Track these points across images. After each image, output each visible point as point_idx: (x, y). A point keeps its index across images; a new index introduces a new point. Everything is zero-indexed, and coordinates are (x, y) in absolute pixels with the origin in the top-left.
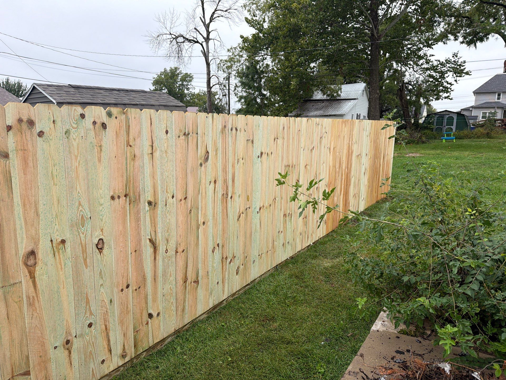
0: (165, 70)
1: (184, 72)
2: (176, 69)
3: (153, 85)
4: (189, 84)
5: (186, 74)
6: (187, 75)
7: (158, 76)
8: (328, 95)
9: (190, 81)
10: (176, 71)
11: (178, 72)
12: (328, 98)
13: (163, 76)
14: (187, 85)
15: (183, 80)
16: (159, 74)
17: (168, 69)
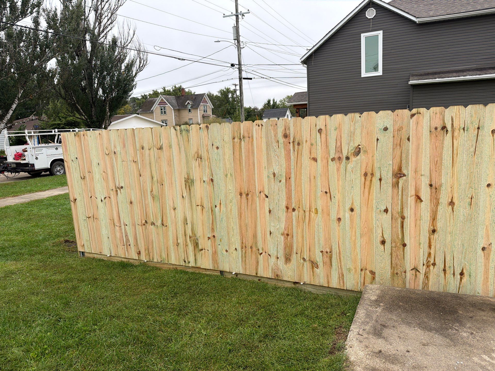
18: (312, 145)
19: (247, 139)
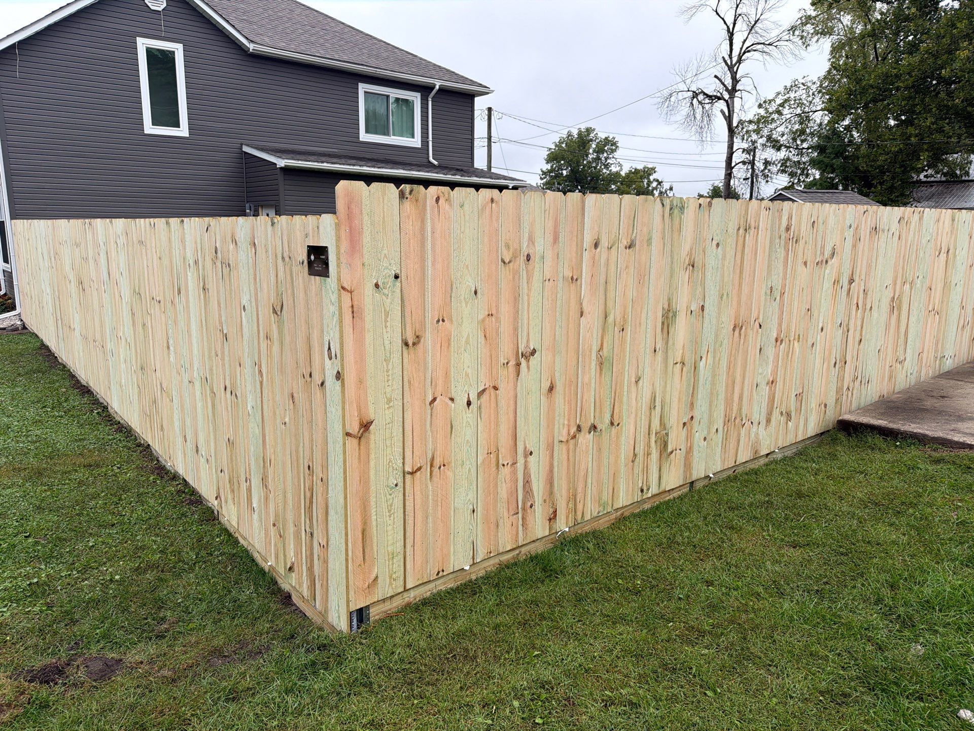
0: (570, 135)
1: (602, 136)
2: (589, 131)
3: (547, 163)
4: (611, 156)
5: (606, 138)
6: (607, 141)
7: (556, 146)
8: (945, 175)
9: (613, 151)
10: (589, 135)
11: (592, 135)
12: (944, 179)
13: (564, 145)
14: (606, 159)
15: (600, 150)
16: (557, 141)
17: (575, 133)
18: (806, 243)
19: (752, 231)
